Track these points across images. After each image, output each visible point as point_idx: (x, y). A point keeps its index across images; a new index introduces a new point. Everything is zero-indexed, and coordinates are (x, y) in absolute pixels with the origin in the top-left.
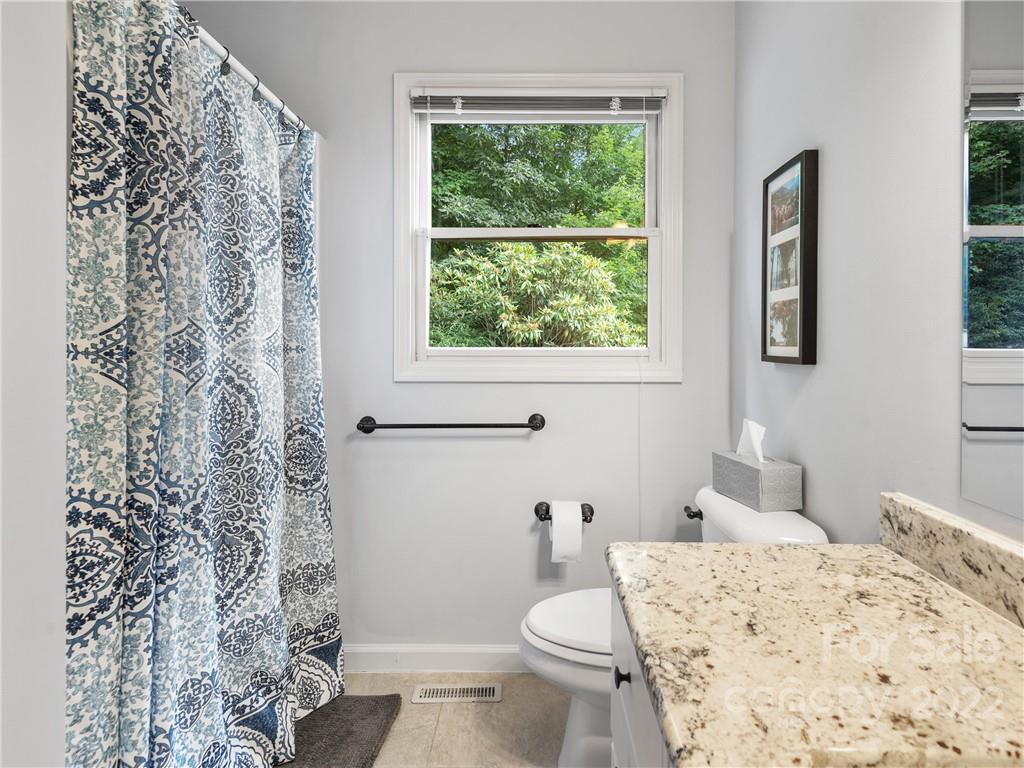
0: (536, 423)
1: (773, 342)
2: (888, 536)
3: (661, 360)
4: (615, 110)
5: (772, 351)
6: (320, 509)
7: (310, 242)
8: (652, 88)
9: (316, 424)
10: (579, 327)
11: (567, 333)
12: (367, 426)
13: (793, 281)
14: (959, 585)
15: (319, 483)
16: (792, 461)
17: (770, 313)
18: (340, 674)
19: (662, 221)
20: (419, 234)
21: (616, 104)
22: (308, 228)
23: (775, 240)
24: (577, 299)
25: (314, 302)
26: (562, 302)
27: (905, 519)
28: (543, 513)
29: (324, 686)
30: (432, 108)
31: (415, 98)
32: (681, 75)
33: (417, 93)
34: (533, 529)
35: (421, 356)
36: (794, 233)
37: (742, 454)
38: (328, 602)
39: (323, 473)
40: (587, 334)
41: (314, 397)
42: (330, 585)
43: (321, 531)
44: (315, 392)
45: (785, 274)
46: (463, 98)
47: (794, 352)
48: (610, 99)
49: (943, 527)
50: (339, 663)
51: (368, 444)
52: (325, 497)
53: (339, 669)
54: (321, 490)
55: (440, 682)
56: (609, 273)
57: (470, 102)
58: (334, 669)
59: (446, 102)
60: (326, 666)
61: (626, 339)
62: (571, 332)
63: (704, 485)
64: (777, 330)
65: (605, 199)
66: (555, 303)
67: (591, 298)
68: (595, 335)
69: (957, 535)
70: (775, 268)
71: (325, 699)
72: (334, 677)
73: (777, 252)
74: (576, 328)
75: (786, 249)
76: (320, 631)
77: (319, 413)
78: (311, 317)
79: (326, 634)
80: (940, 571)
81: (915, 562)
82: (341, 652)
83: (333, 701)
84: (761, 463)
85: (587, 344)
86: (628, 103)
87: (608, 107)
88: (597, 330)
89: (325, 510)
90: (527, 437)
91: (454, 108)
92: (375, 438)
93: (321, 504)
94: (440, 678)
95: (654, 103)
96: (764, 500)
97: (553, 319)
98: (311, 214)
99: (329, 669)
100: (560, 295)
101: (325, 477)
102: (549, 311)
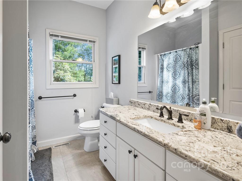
0: (75, 95)
1: (114, 81)
2: (130, 104)
3: (95, 84)
4: (88, 42)
5: (113, 82)
6: (33, 115)
7: (32, 61)
8: (94, 39)
9: (33, 98)
10: (63, 78)
11: (60, 79)
12: (40, 98)
13: (117, 72)
14: (138, 107)
15: (33, 109)
16: (117, 97)
17: (113, 77)
18: (37, 147)
19: (95, 61)
20: (51, 60)
21: (88, 41)
22: (32, 59)
23: (114, 66)
24: (62, 72)
25: (33, 73)
26: (59, 72)
27: (132, 101)
28: (76, 111)
29: (35, 149)
30: (54, 37)
31: (51, 34)
32: (98, 38)
33: (51, 33)
34: (74, 114)
35: (52, 84)
36: (117, 66)
37: (110, 97)
38: (35, 133)
39: (34, 107)
40: (64, 79)
41: (32, 92)
42: (35, 129)
43: (33, 119)
44: (33, 91)
45: (116, 71)
46: (61, 36)
47: (117, 82)
48: (87, 40)
49: (136, 101)
50: (37, 145)
51: (40, 101)
52: (34, 112)
53: (37, 146)
54: (34, 111)
55: (57, 145)
56: (69, 66)
57: (62, 37)
58: (36, 146)
59: (57, 36)
60: (34, 146)
61: (72, 80)
62: (61, 79)
63: (104, 103)
64: (115, 79)
65: (66, 49)
66: (57, 72)
67: (65, 71)
68: (66, 80)
69: (137, 102)
70: (114, 70)
71: (36, 151)
72: (36, 147)
73: (114, 68)
74: (62, 78)
75: (116, 68)
76: (33, 139)
77: (33, 95)
78: (32, 76)
79: (34, 139)
80: (136, 106)
81: (133, 106)
82: (37, 143)
83: (37, 151)
84: (113, 98)
85: (64, 81)
86: (90, 41)
87: (87, 41)
88: (67, 78)
89: (34, 115)
90: (73, 98)
91: (59, 37)
92: (41, 100)
93: (33, 114)
94: (57, 144)
95: (94, 42)
96: (114, 103)
97: (57, 76)
98: (32, 56)
99: (35, 146)
100: (58, 71)
101: (34, 108)
102: (56, 74)
